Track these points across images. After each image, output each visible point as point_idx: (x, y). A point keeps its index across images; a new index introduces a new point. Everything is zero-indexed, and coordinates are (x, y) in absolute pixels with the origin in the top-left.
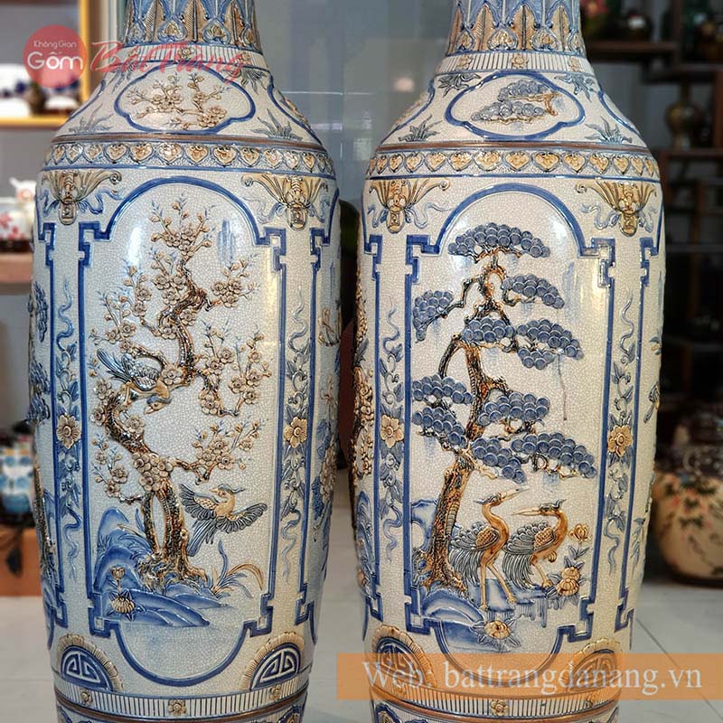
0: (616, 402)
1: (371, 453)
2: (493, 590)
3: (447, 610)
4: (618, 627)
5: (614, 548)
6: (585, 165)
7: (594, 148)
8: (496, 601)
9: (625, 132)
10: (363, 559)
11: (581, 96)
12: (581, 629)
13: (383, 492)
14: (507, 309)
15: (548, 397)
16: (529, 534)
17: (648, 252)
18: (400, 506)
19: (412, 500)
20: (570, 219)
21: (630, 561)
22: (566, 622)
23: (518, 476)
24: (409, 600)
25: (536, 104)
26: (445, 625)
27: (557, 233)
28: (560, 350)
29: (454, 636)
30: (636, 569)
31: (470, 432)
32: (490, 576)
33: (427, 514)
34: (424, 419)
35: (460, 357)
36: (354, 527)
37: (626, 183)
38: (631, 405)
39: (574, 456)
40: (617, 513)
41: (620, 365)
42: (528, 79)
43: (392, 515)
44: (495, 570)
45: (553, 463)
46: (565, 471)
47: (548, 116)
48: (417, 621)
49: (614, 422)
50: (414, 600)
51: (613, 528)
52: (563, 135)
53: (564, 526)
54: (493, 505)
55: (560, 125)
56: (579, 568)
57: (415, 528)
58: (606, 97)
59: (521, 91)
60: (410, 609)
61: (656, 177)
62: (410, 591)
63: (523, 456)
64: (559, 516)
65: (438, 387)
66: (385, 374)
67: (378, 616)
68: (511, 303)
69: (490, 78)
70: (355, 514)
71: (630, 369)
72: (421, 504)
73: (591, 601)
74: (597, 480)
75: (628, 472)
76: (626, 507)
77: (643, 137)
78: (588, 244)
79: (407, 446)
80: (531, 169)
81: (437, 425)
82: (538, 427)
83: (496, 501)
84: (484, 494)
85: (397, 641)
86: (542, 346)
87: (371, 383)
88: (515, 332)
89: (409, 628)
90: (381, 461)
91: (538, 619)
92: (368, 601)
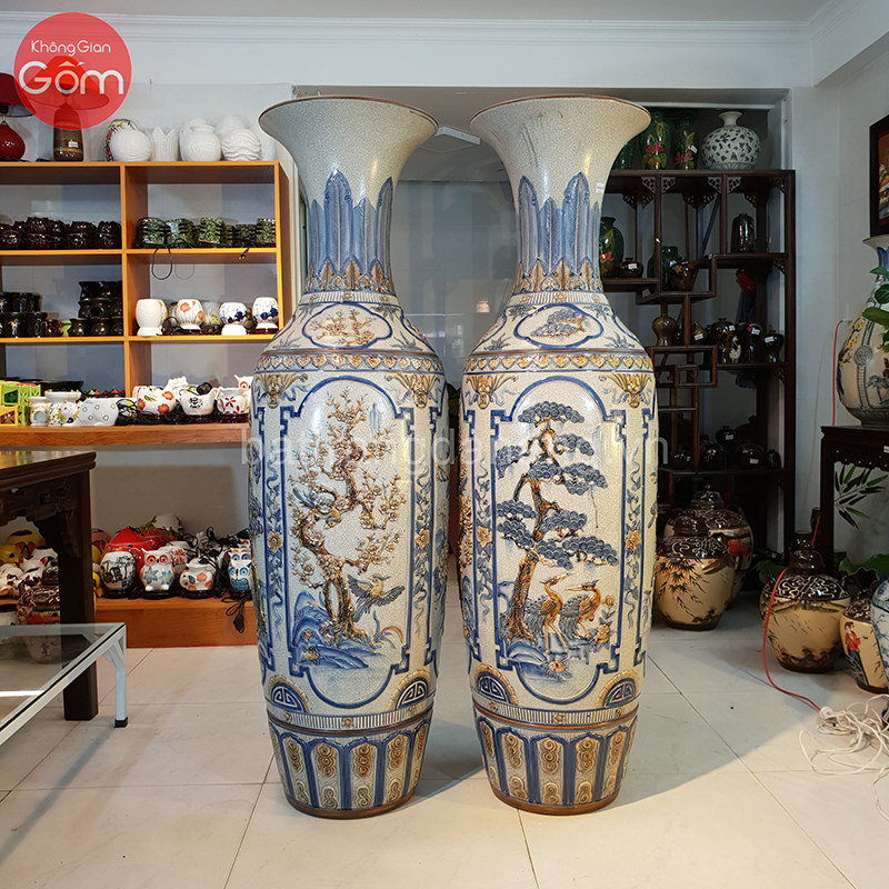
0: (630, 515)
1: (471, 550)
2: (553, 640)
3: (525, 655)
4: (636, 664)
5: (631, 611)
6: (605, 363)
7: (610, 352)
8: (555, 647)
9: (630, 341)
10: (467, 620)
11: (601, 319)
12: (612, 666)
13: (479, 576)
14: (557, 457)
15: (586, 513)
16: (575, 603)
17: (647, 417)
18: (491, 586)
19: (499, 582)
20: (596, 397)
21: (642, 619)
22: (602, 661)
23: (568, 565)
24: (498, 647)
25: (572, 325)
26: (522, 663)
27: (587, 407)
28: (592, 482)
29: (529, 671)
30: (646, 624)
31: (535, 537)
32: (551, 631)
33: (509, 591)
34: (504, 528)
35: (527, 487)
36: (461, 599)
37: (632, 374)
38: (640, 516)
39: (604, 551)
40: (632, 588)
41: (631, 491)
42: (566, 309)
43: (486, 591)
44: (554, 627)
45: (590, 556)
46: (598, 561)
47: (580, 332)
48: (504, 661)
49: (629, 528)
50: (502, 647)
51: (630, 598)
52: (589, 344)
53: (598, 597)
54: (552, 584)
55: (588, 338)
56: (609, 624)
57: (501, 599)
58: (617, 318)
59: (562, 316)
60: (499, 654)
61: (651, 369)
62: (498, 641)
63: (570, 551)
64: (595, 591)
65: (513, 507)
66: (479, 499)
67: (479, 659)
68: (560, 453)
69: (542, 308)
70: (462, 591)
71: (638, 494)
72: (505, 584)
73: (618, 646)
74: (619, 566)
75: (639, 561)
76: (638, 585)
77: (641, 343)
78: (608, 413)
79: (494, 546)
80: (570, 366)
81: (513, 532)
82: (579, 532)
83: (553, 582)
84: (546, 577)
85: (491, 675)
86: (580, 480)
87: (470, 505)
88: (563, 471)
89: (499, 666)
90: (478, 556)
91: (583, 659)
92: (471, 649)
